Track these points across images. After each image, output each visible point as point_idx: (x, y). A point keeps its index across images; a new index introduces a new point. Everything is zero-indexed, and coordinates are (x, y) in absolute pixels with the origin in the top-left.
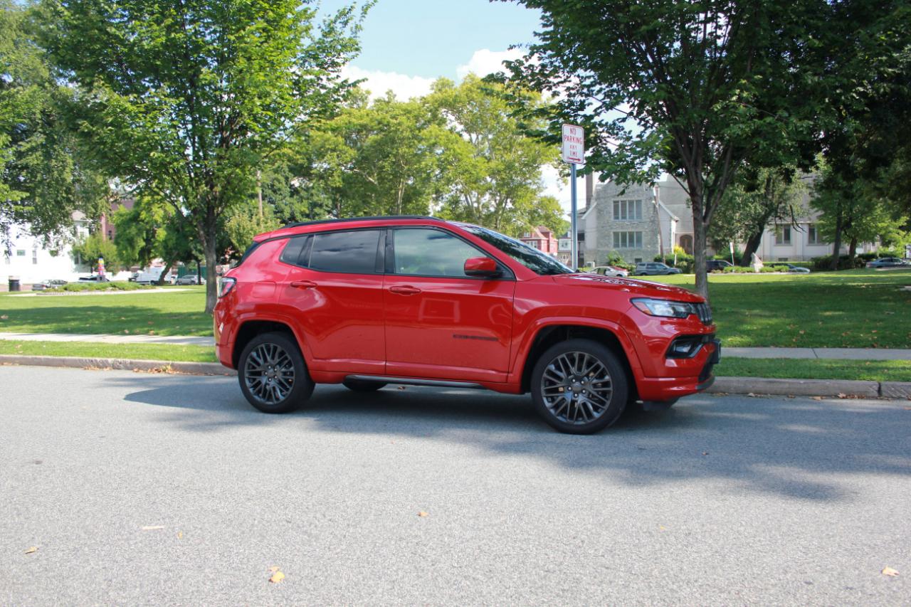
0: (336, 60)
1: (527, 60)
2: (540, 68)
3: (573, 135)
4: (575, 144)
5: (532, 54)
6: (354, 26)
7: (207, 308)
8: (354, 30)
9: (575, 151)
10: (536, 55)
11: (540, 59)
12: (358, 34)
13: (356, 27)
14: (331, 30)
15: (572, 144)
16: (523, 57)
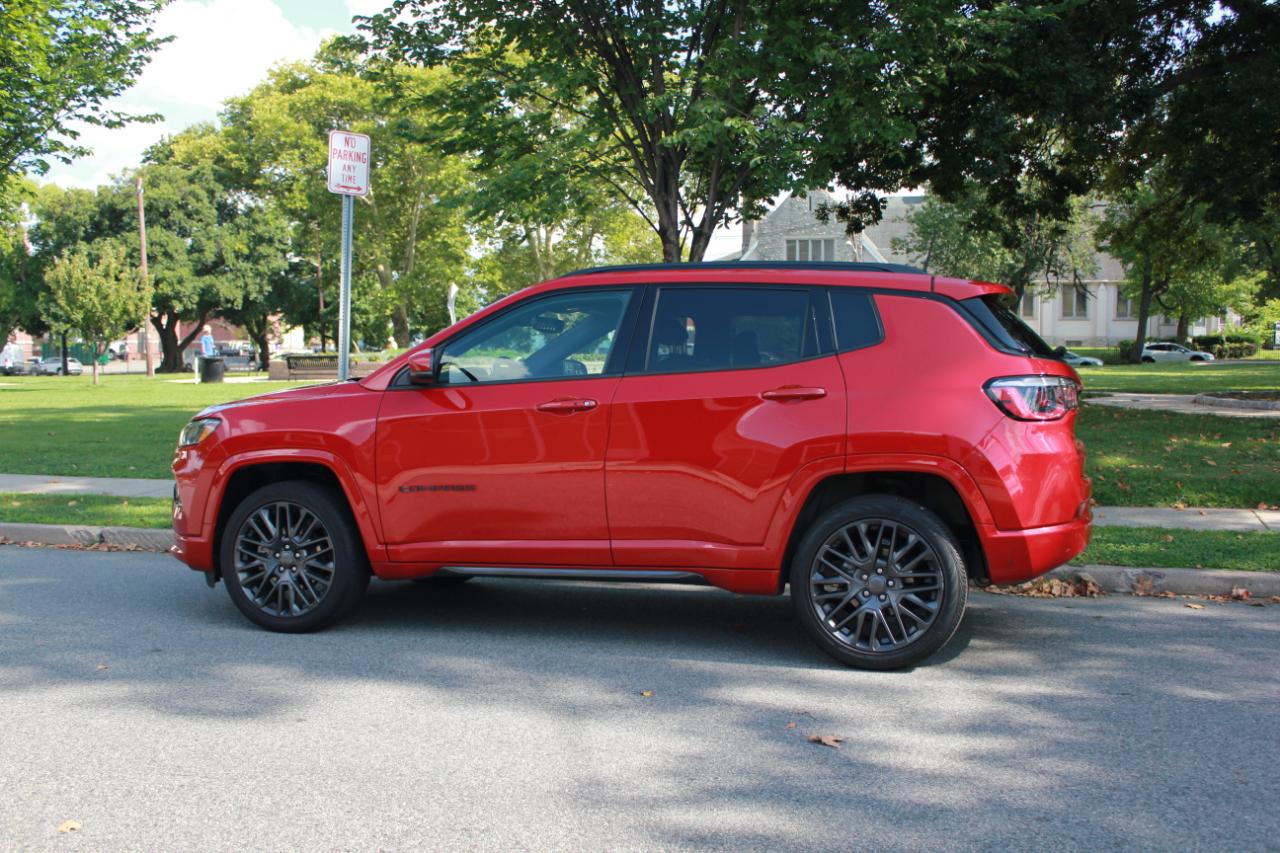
1: (393, 16)
2: (416, 29)
3: (349, 149)
4: (351, 163)
5: (399, 5)
9: (351, 174)
10: (408, 7)
11: (416, 13)
15: (348, 162)
16: (386, 11)
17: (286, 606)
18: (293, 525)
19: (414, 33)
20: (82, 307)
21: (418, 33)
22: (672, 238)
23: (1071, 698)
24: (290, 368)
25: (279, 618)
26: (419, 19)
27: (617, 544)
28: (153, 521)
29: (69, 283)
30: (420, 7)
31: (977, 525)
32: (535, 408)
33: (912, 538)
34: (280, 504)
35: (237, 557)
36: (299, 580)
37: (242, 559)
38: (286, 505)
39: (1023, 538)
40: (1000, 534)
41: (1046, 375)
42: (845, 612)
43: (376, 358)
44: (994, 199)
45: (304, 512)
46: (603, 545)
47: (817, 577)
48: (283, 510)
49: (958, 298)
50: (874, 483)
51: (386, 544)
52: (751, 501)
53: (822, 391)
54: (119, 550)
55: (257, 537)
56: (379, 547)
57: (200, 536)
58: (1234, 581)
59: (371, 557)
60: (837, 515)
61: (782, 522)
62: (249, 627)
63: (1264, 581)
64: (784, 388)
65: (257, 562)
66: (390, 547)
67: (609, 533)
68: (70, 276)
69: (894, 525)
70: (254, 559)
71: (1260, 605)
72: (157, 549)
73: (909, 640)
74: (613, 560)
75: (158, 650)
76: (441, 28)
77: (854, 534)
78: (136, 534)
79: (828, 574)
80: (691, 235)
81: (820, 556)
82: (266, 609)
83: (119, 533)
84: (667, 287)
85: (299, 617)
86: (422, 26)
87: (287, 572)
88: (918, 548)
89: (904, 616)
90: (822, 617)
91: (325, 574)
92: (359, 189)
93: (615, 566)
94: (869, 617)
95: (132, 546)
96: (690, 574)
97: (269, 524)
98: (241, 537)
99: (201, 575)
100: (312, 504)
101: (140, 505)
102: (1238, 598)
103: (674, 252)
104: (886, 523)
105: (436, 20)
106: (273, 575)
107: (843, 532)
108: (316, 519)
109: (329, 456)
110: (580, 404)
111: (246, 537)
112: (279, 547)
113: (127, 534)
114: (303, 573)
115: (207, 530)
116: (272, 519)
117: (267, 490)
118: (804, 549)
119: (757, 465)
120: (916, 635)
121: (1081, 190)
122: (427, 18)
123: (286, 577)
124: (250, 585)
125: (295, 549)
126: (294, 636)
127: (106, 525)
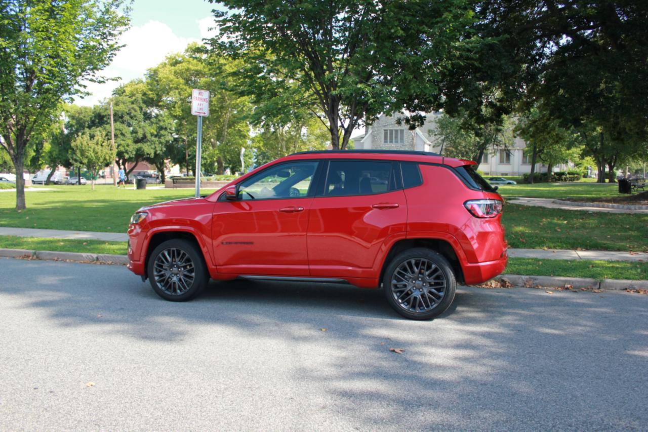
0: (112, 32)
1: (219, 39)
2: (229, 44)
3: (200, 97)
4: (202, 103)
5: (222, 34)
6: (125, 8)
7: (17, 205)
8: (125, 10)
9: (201, 107)
10: (225, 35)
11: (229, 38)
12: (129, 13)
13: (127, 8)
14: (107, 11)
15: (200, 102)
16: (216, 36)
17: (175, 290)
18: (178, 256)
19: (227, 46)
20: (87, 157)
21: (229, 46)
22: (336, 133)
23: (497, 333)
24: (174, 183)
25: (172, 295)
26: (230, 40)
27: (312, 267)
28: (118, 252)
29: (82, 147)
30: (230, 35)
31: (460, 261)
32: (278, 210)
33: (433, 266)
34: (172, 249)
35: (154, 270)
36: (180, 280)
37: (156, 271)
38: (175, 249)
39: (479, 267)
40: (469, 265)
41: (489, 199)
42: (405, 296)
43: (210, 179)
44: (471, 116)
45: (182, 252)
46: (306, 267)
47: (394, 282)
48: (173, 251)
49: (454, 166)
50: (418, 243)
51: (216, 266)
52: (368, 248)
53: (397, 205)
54: (104, 264)
55: (163, 262)
56: (213, 267)
57: (139, 261)
58: (566, 281)
59: (209, 270)
60: (403, 256)
61: (380, 257)
62: (159, 299)
63: (578, 282)
64: (381, 203)
65: (163, 272)
66: (218, 267)
67: (308, 262)
68: (82, 144)
69: (426, 260)
70: (161, 271)
71: (576, 292)
72: (120, 264)
73: (431, 308)
74: (310, 273)
75: (122, 309)
76: (239, 44)
77: (410, 264)
78: (112, 257)
79: (399, 280)
80: (343, 132)
81: (395, 273)
82: (166, 292)
83: (105, 257)
84: (333, 160)
85: (180, 295)
86: (231, 43)
87: (175, 277)
88: (436, 270)
89: (430, 298)
90: (396, 298)
91: (191, 277)
92: (205, 113)
93: (310, 276)
94: (415, 298)
95: (110, 262)
96: (341, 280)
97: (168, 257)
98: (156, 262)
99: (139, 277)
100: (185, 248)
101: (113, 244)
102: (567, 289)
103: (336, 139)
104: (423, 260)
105: (237, 41)
106: (169, 278)
107: (405, 263)
108: (187, 255)
109: (192, 229)
110: (297, 209)
111: (158, 262)
112: (172, 266)
113: (108, 257)
114: (182, 277)
115: (142, 259)
116: (169, 255)
117: (167, 243)
118: (389, 269)
119: (370, 234)
120: (435, 306)
121: (507, 113)
122: (233, 40)
123: (175, 279)
124: (160, 282)
125: (178, 267)
126: (178, 303)
127: (99, 253)
